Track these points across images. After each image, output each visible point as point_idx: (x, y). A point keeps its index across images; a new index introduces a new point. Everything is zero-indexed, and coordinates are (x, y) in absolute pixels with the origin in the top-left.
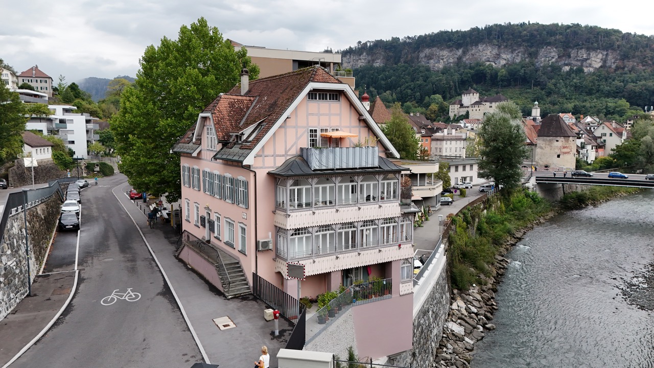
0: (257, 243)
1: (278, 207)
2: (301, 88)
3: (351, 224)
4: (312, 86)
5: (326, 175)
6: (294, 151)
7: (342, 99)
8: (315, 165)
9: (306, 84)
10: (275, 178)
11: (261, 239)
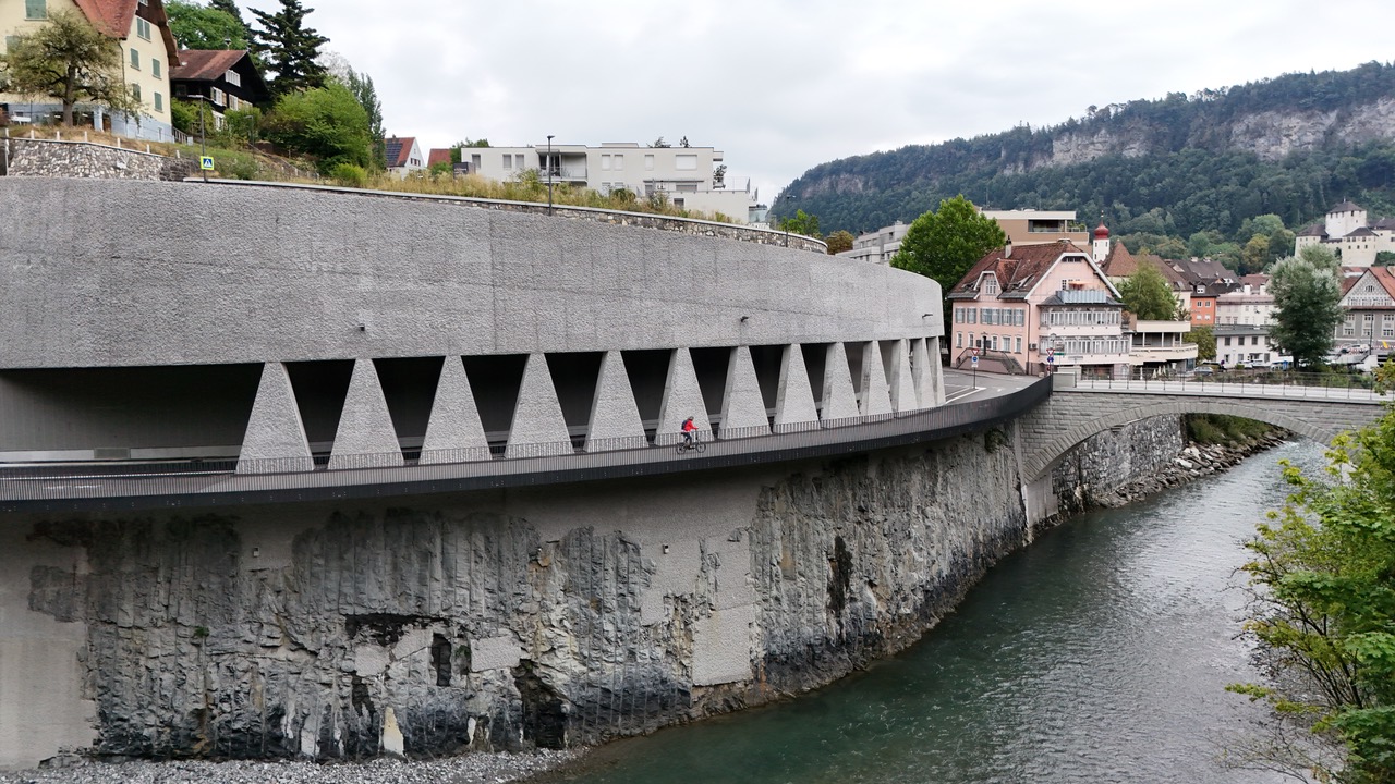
0: (1029, 345)
1: (1042, 325)
2: (1057, 256)
3: (1087, 337)
4: (1064, 255)
5: (1072, 306)
6: (1053, 293)
7: (1083, 261)
8: (1066, 300)
9: (1061, 253)
10: (1041, 307)
11: (1032, 342)
